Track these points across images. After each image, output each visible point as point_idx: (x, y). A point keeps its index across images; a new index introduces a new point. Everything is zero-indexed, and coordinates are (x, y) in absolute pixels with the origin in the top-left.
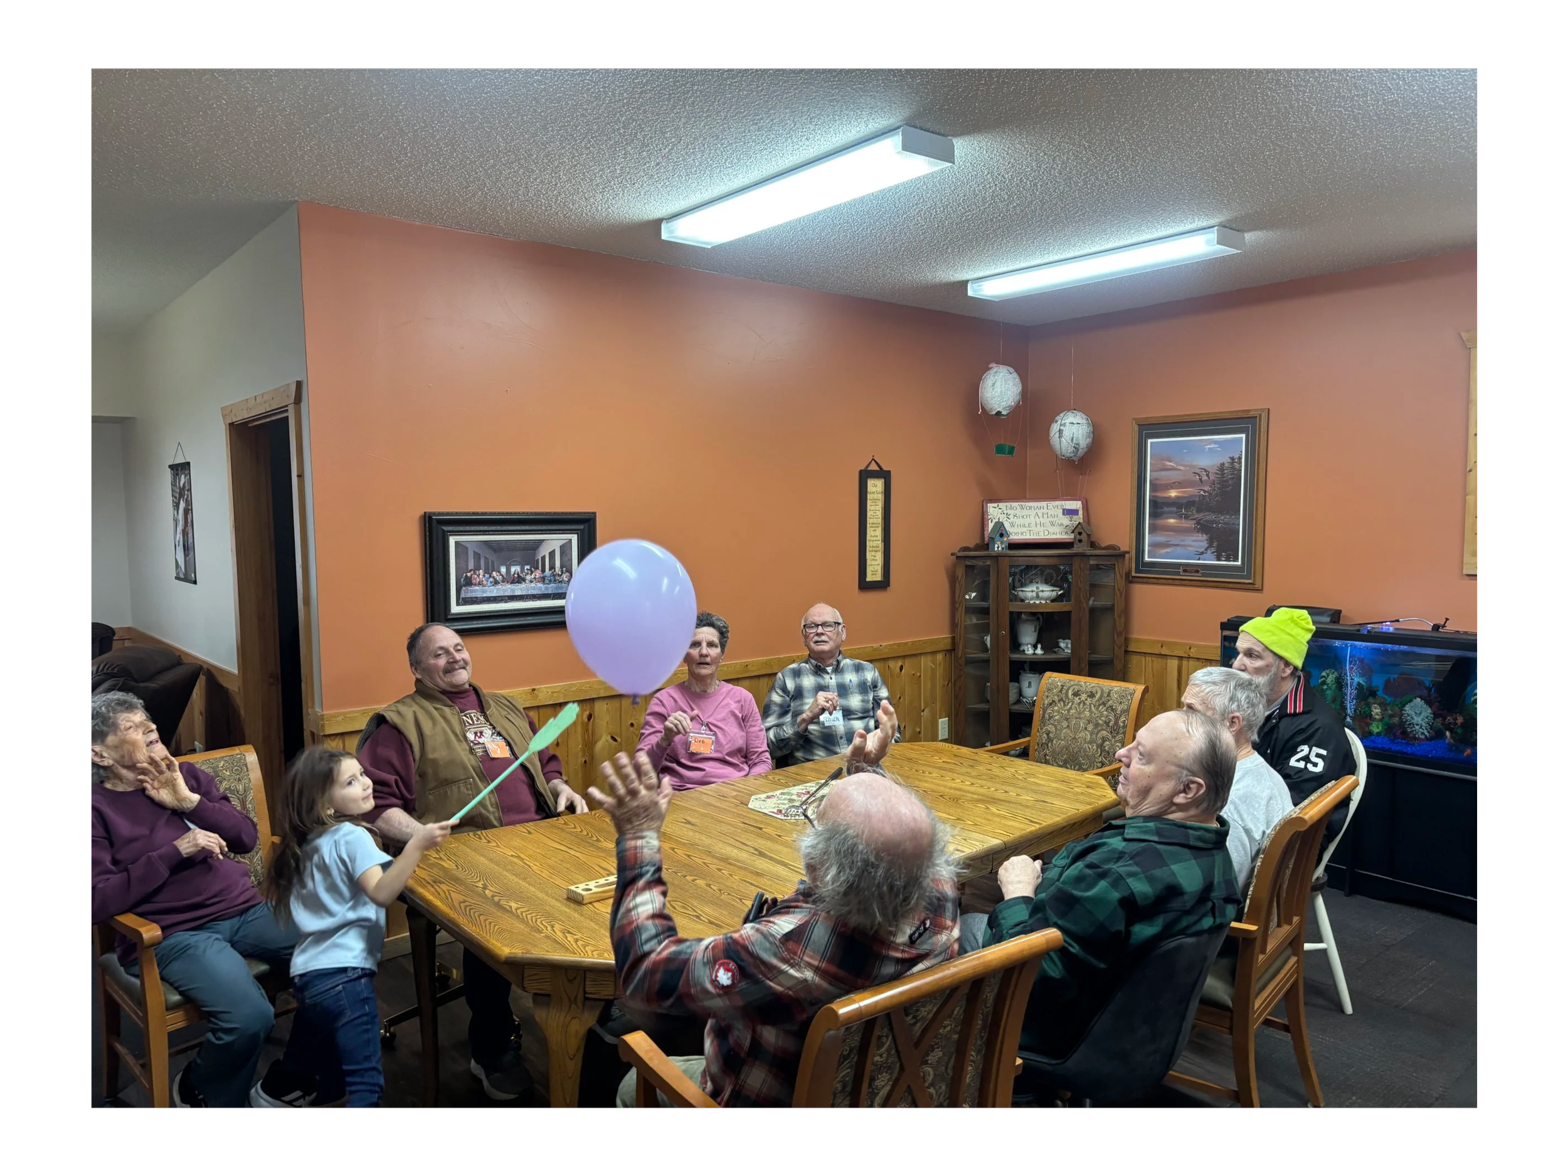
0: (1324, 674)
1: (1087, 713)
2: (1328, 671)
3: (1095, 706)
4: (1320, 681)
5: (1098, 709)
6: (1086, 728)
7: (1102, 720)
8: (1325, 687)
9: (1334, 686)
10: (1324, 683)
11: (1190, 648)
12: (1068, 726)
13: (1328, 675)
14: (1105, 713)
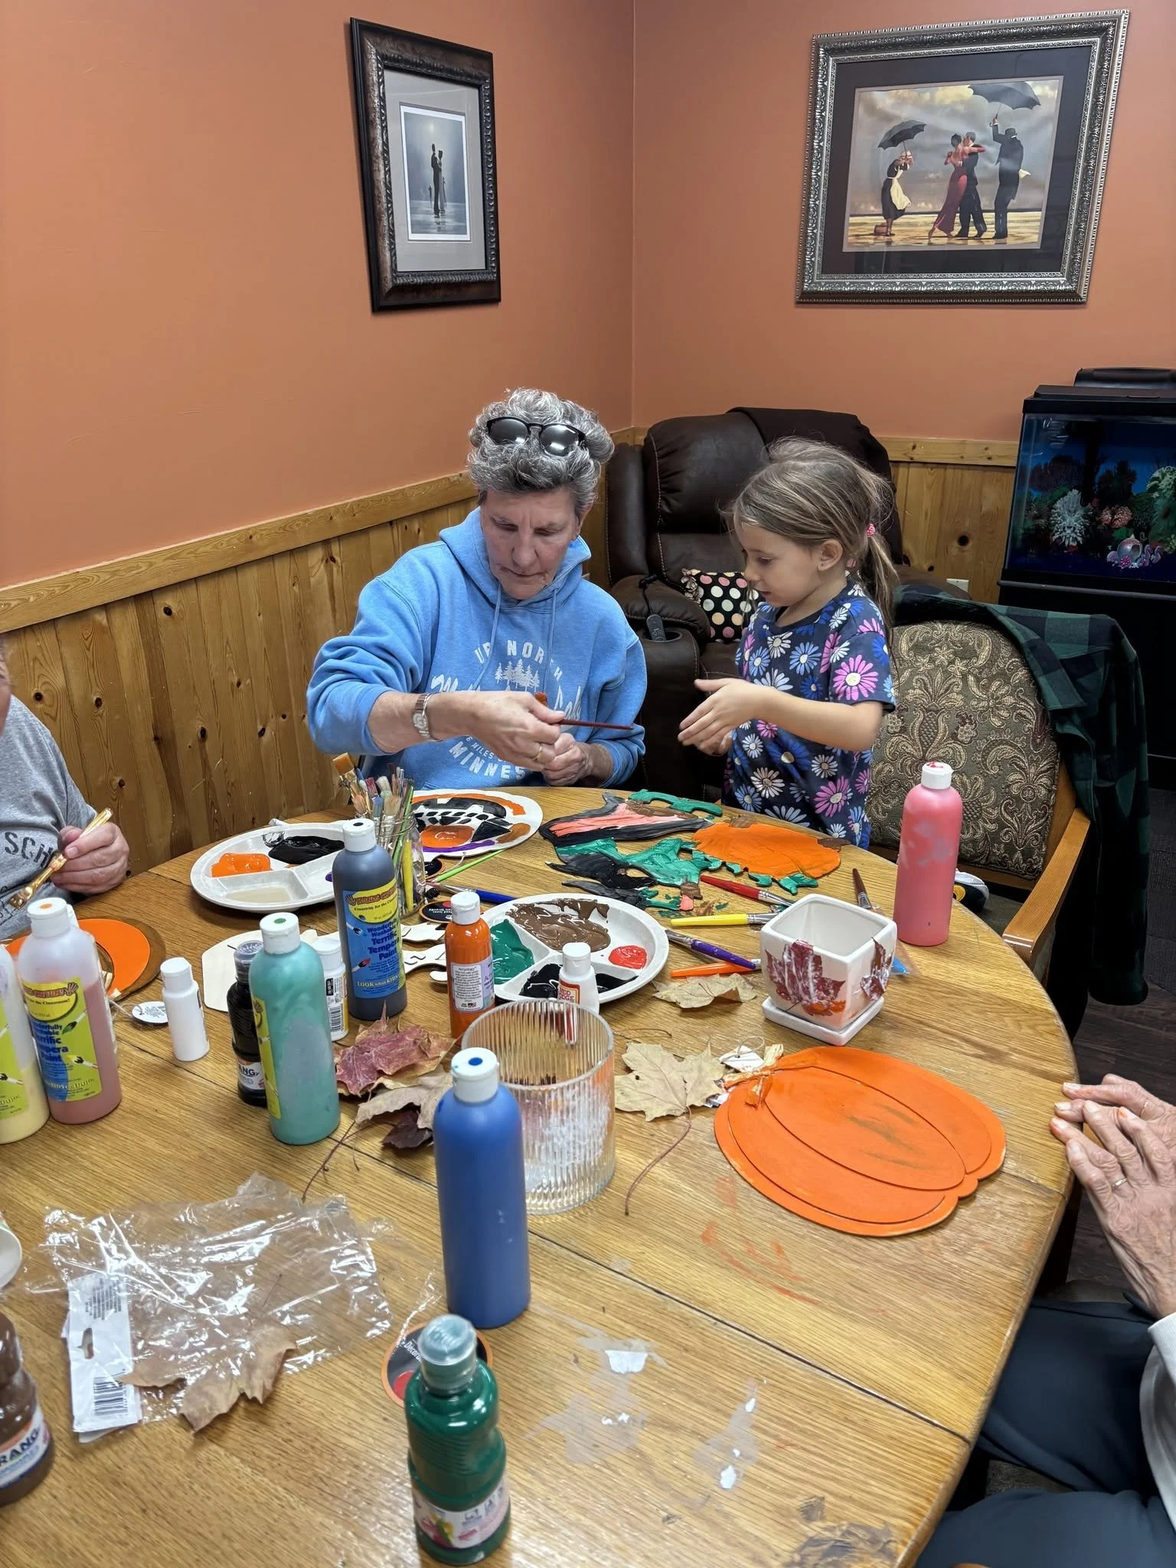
0: (1157, 474)
1: (957, 699)
2: (1164, 470)
3: (978, 680)
4: (1148, 486)
5: (986, 688)
6: (954, 736)
7: (999, 717)
8: (1156, 494)
9: (1171, 492)
10: (1155, 488)
11: (914, 447)
12: (903, 730)
13: (1164, 475)
14: (1009, 700)
